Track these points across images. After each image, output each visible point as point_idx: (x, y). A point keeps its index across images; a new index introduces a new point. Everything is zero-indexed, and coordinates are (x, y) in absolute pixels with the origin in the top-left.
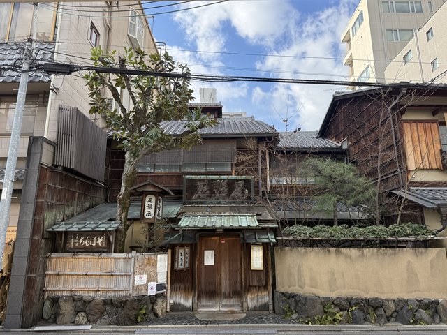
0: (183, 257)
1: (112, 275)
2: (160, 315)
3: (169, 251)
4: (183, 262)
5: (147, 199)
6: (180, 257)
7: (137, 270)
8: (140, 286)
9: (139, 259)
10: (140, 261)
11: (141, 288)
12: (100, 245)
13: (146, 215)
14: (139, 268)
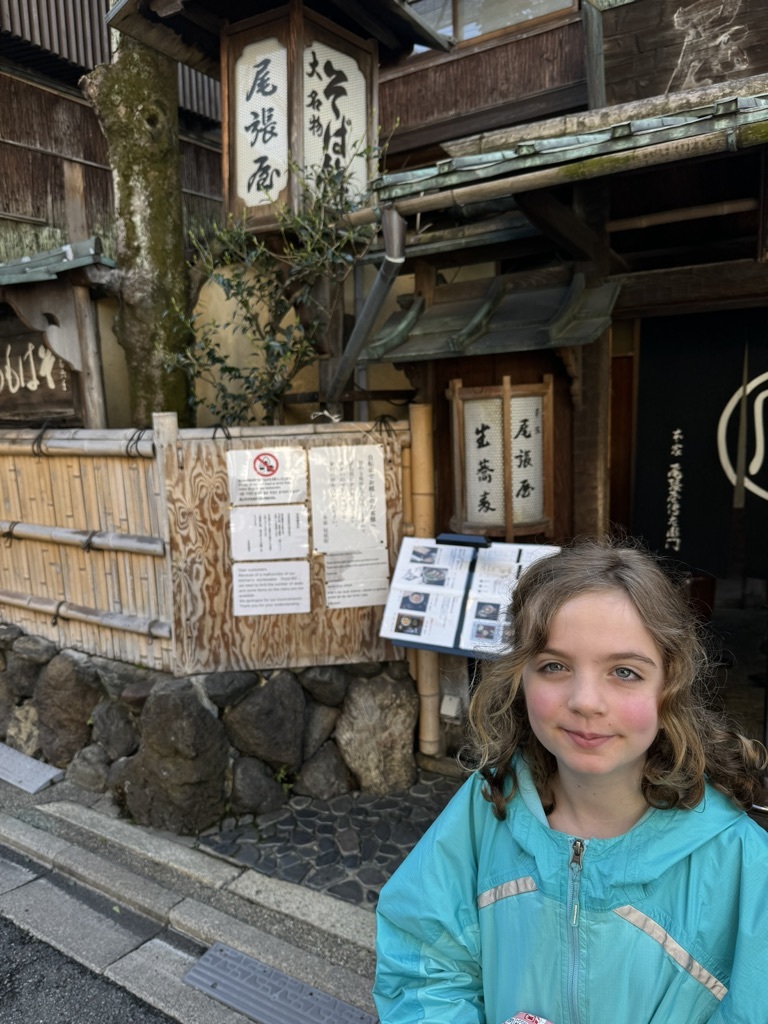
0: (493, 454)
1: (89, 547)
2: (372, 776)
3: (421, 417)
4: (495, 489)
5: (245, 74)
6: (474, 456)
7: (191, 528)
8: (224, 621)
9: (192, 463)
10: (199, 475)
11: (231, 630)
12: (52, 385)
13: (250, 186)
14: (202, 514)
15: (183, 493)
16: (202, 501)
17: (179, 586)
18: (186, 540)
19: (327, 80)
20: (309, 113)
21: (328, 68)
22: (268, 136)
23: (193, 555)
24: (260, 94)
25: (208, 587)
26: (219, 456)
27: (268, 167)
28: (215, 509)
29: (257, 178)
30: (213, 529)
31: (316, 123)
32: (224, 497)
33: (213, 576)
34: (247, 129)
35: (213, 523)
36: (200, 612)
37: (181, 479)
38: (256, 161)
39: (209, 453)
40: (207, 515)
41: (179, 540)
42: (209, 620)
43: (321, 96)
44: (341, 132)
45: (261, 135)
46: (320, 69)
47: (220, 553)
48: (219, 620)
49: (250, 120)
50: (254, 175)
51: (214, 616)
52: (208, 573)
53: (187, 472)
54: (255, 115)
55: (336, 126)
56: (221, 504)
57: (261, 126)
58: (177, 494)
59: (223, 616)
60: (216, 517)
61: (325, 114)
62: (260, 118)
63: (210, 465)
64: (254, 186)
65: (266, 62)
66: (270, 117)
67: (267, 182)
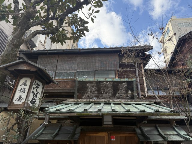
13: (16, 100)
19: (36, 86)
20: (32, 90)
21: (37, 84)
22: (23, 92)
24: (24, 85)
27: (21, 98)
31: (33, 92)
34: (19, 90)
38: (19, 96)
43: (35, 88)
44: (37, 94)
45: (21, 92)
46: (36, 84)
50: (18, 98)
54: (21, 88)
55: (36, 93)
57: (22, 90)
61: (35, 91)
65: (26, 81)
66: (24, 89)
67: (20, 100)
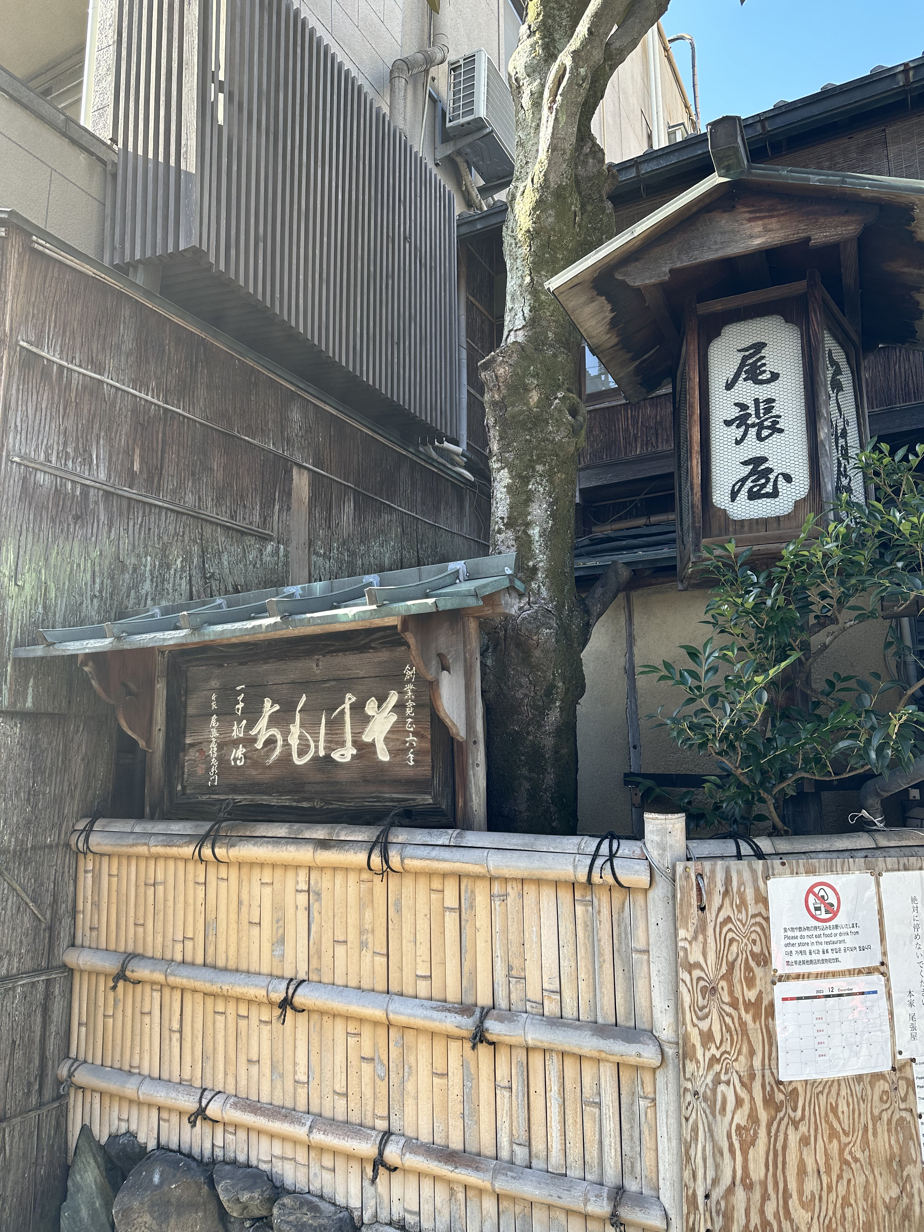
5: (724, 359)
7: (715, 1015)
8: (765, 1197)
9: (717, 900)
10: (728, 920)
11: (777, 1215)
12: (383, 756)
13: (734, 495)
14: (731, 993)
15: (704, 954)
16: (731, 966)
17: (695, 1130)
18: (707, 1037)
19: (831, 372)
21: (831, 357)
22: (765, 433)
23: (717, 1068)
24: (750, 382)
25: (738, 1127)
26: (757, 889)
27: (770, 470)
28: (750, 982)
29: (749, 484)
30: (748, 1018)
32: (764, 959)
33: (746, 1107)
34: (728, 423)
35: (748, 1005)
36: (726, 1180)
37: (702, 928)
38: (745, 463)
39: (741, 883)
40: (738, 994)
41: (695, 1039)
42: (740, 1193)
43: (830, 389)
44: (844, 433)
45: (753, 431)
47: (757, 1063)
48: (757, 1196)
49: (736, 412)
50: (743, 480)
51: (749, 1187)
52: (739, 1102)
53: (710, 915)
54: (742, 407)
55: (840, 424)
56: (759, 972)
57: (752, 420)
58: (695, 956)
59: (764, 1184)
60: (751, 995)
61: (834, 411)
62: (752, 410)
63: (743, 902)
64: (743, 494)
65: (759, 346)
66: (768, 410)
67: (769, 489)
